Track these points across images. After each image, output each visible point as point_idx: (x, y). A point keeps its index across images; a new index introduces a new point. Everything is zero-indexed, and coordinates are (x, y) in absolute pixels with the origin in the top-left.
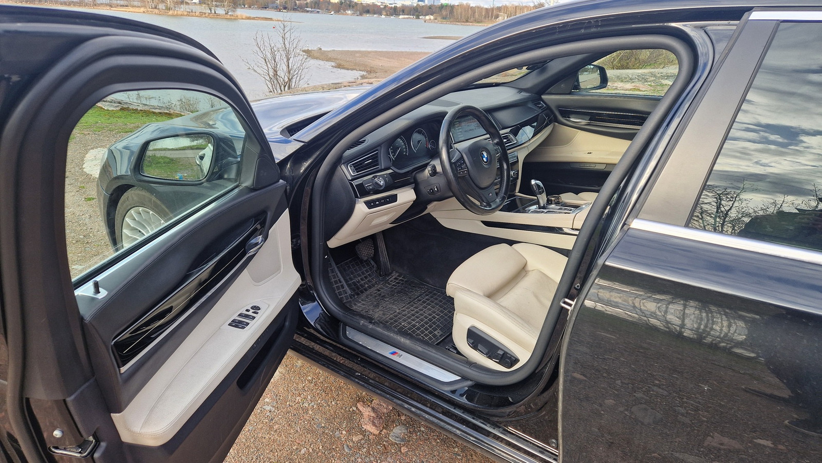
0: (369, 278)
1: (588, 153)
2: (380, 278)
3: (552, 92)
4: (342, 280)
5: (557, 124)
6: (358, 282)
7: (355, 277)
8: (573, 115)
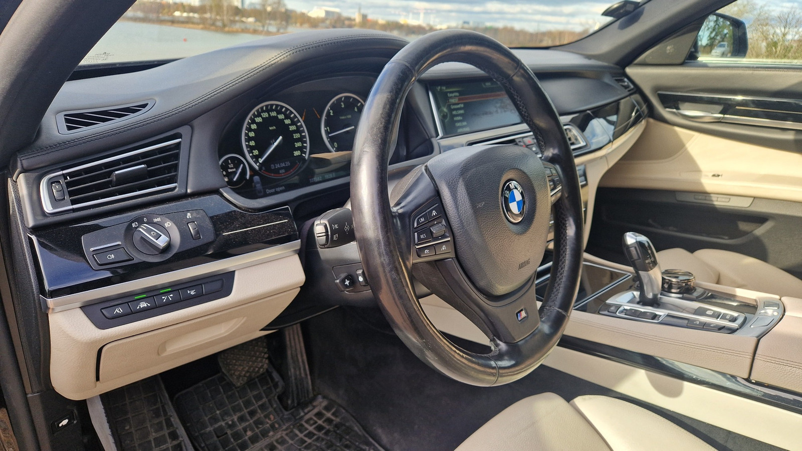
0: (260, 415)
1: (714, 175)
2: (286, 413)
3: (649, 61)
4: (181, 431)
5: (651, 120)
6: (231, 426)
7: (226, 413)
8: (687, 104)
